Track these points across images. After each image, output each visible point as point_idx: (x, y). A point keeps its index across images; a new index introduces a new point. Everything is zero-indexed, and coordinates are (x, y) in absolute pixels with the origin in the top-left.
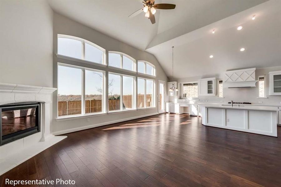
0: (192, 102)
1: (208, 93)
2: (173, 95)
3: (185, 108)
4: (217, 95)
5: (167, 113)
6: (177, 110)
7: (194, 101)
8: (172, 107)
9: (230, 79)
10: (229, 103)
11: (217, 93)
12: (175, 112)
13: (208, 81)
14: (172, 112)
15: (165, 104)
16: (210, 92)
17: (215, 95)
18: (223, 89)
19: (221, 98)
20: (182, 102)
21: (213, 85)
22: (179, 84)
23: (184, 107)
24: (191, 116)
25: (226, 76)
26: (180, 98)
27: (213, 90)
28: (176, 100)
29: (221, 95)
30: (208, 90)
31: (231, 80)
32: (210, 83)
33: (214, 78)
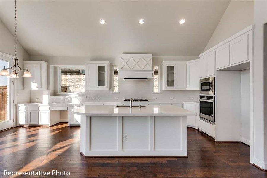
0: (76, 101)
1: (99, 86)
2: (37, 87)
3: (62, 113)
4: (112, 89)
5: (21, 126)
6: (44, 119)
7: (81, 98)
8: (33, 114)
9: (126, 65)
10: (126, 100)
11: (111, 87)
12: (40, 124)
13: (99, 66)
14: (33, 123)
15: (16, 107)
16: (101, 84)
17: (108, 89)
18: (119, 80)
19: (116, 94)
20: (57, 103)
21: (106, 72)
22: (51, 67)
23: (61, 111)
24: (71, 127)
25: (122, 60)
26: (55, 94)
27: (106, 80)
28: (46, 98)
29: (116, 90)
30: (99, 81)
31: (127, 67)
32: (101, 68)
33: (107, 62)
